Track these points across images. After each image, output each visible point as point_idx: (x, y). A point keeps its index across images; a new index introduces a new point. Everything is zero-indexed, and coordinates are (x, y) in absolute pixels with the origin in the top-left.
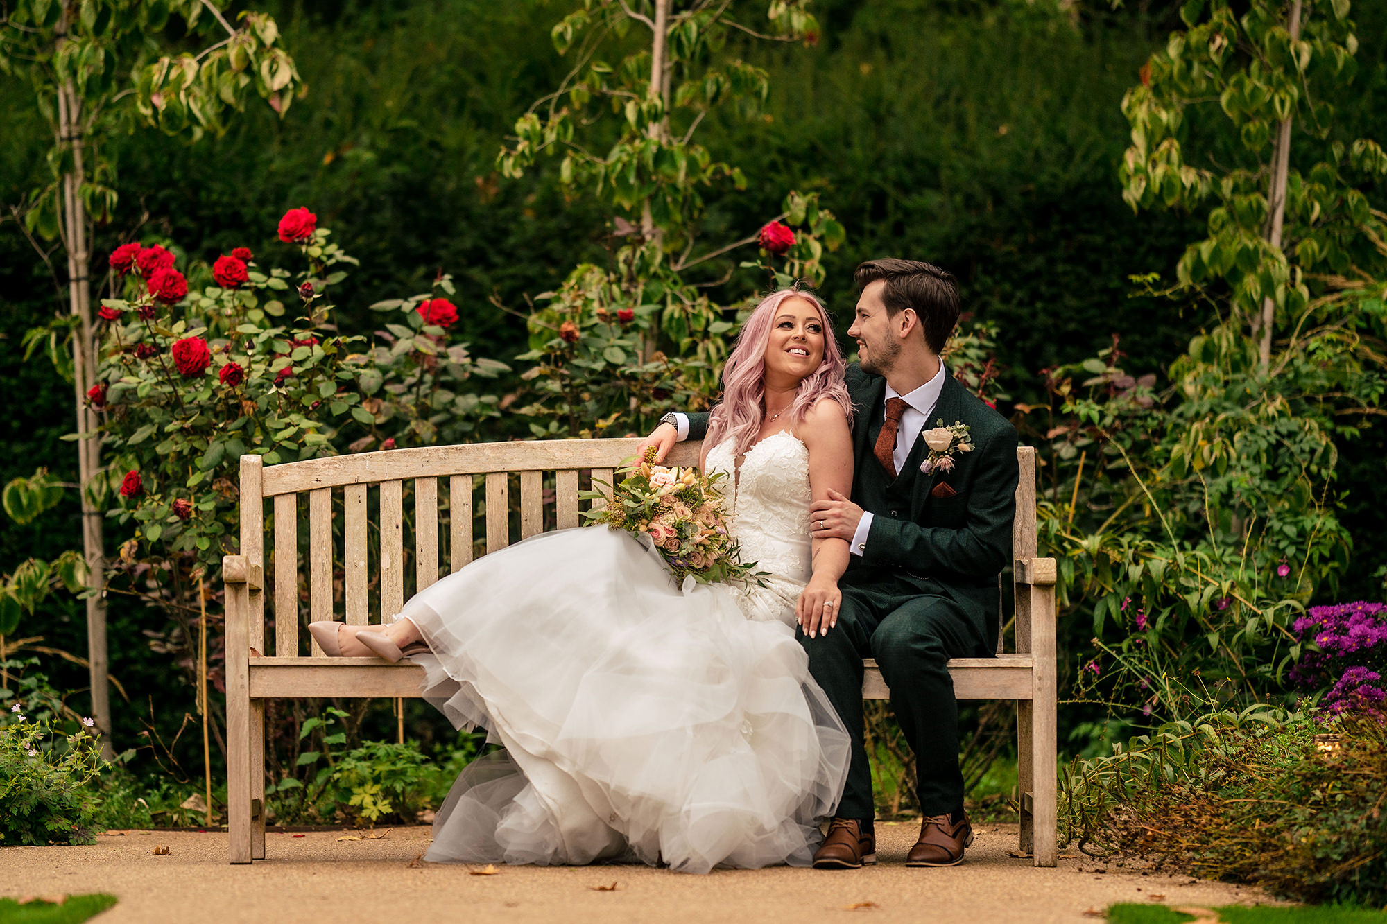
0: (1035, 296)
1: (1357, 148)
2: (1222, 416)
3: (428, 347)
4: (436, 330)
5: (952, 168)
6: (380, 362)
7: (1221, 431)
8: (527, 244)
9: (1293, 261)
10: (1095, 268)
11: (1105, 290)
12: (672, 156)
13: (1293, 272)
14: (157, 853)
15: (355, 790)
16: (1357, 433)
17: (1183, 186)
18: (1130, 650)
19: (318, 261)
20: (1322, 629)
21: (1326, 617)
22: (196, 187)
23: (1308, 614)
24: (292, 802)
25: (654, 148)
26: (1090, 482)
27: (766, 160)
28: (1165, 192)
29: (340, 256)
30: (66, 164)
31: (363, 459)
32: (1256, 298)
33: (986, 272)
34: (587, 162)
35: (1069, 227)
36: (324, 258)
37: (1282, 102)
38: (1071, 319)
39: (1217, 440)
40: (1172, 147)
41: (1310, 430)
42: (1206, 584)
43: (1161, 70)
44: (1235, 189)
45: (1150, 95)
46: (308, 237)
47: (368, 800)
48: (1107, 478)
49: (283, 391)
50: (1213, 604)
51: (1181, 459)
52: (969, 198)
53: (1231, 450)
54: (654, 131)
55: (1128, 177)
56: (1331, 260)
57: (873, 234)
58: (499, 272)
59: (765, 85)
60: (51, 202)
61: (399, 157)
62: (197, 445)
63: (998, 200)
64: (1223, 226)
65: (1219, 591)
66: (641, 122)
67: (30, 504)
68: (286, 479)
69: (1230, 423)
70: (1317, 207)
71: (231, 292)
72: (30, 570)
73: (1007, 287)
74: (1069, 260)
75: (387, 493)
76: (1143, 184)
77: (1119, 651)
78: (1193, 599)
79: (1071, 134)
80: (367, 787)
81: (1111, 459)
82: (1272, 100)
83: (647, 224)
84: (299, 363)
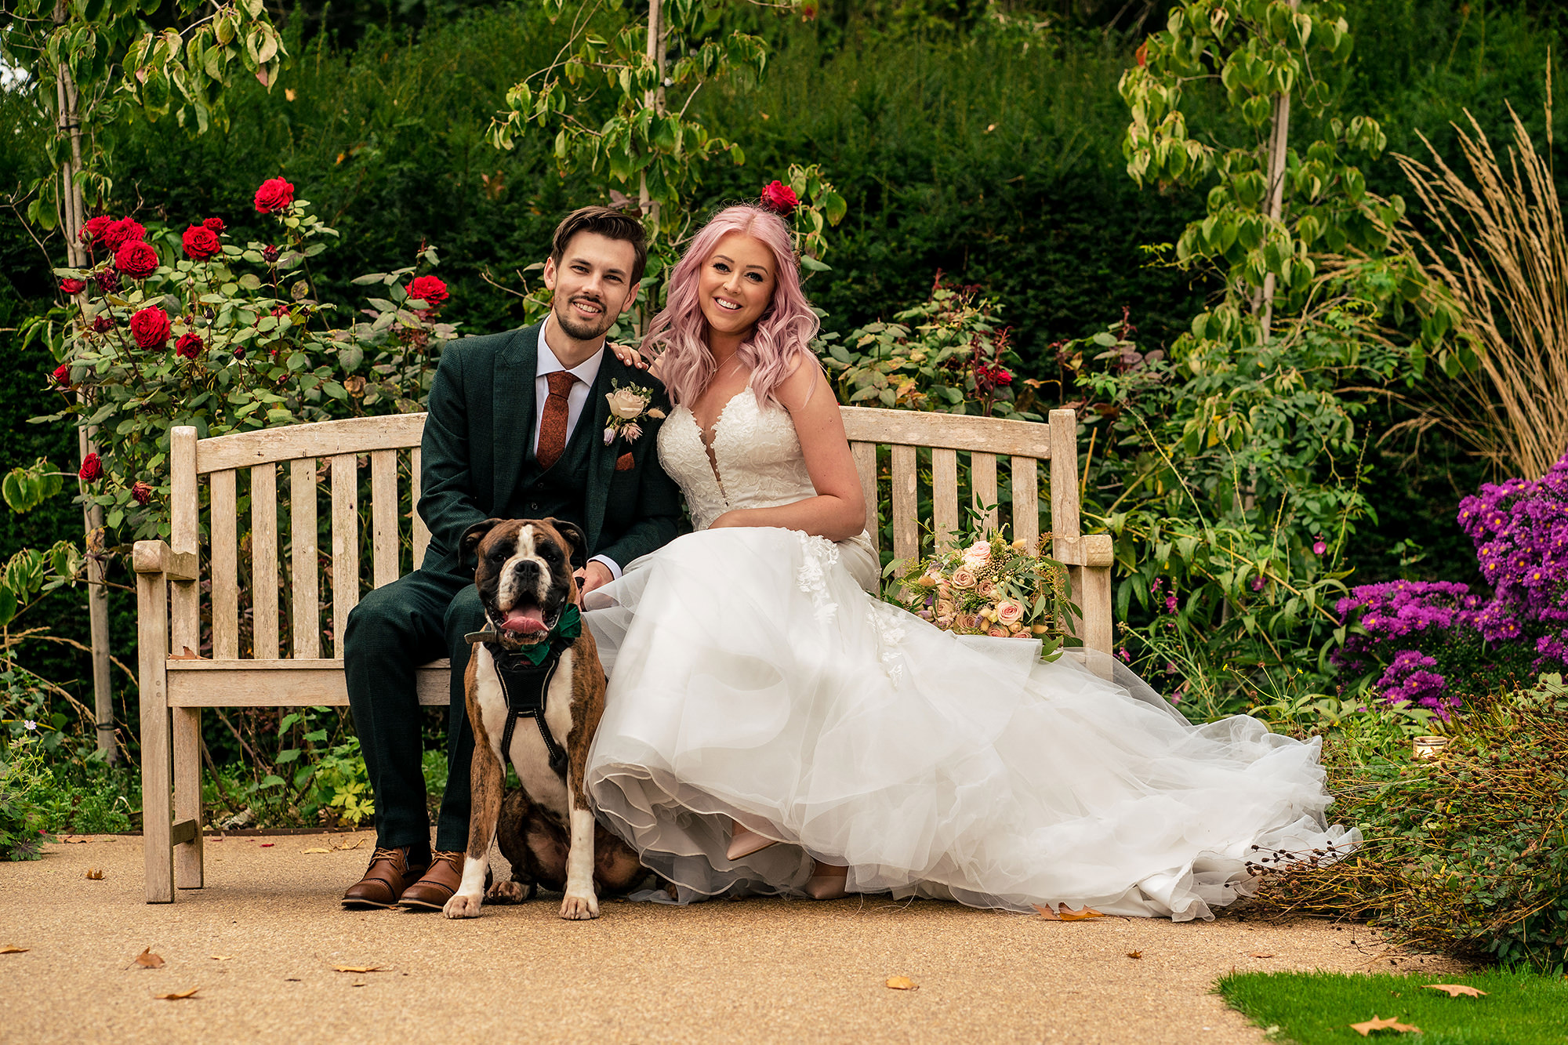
0: (1026, 284)
1: (1354, 126)
2: (1236, 390)
3: (411, 321)
4: (421, 303)
5: (943, 161)
6: (361, 337)
7: (1235, 405)
8: (531, 239)
9: (1295, 236)
10: (1084, 256)
11: (1094, 278)
12: (669, 126)
13: (1298, 247)
14: (90, 878)
15: (338, 790)
16: (1364, 409)
17: (1189, 160)
18: (1158, 633)
19: (296, 233)
20: (1367, 611)
21: (1373, 597)
22: (208, 184)
23: (1351, 594)
24: (275, 800)
25: (649, 119)
26: (1099, 462)
27: (764, 155)
28: (1171, 165)
29: (319, 227)
30: (63, 153)
31: (311, 430)
32: (1261, 273)
33: (978, 262)
34: (581, 135)
35: (1058, 217)
36: (303, 230)
37: (1285, 74)
38: (1062, 306)
39: (1232, 415)
40: (1176, 120)
41: (1327, 403)
42: (1238, 563)
43: (1159, 50)
44: (1233, 168)
45: (1147, 73)
46: (285, 207)
47: (351, 800)
48: (1116, 456)
49: (243, 363)
50: (1248, 584)
51: (1195, 434)
52: (961, 190)
53: (1246, 424)
54: (649, 98)
55: (1132, 151)
56: (1328, 239)
57: (868, 225)
58: (504, 265)
59: (763, 55)
60: (50, 192)
61: (406, 154)
62: (157, 424)
63: (990, 192)
64: (1222, 204)
65: (1255, 570)
66: (635, 88)
67: (28, 494)
68: (223, 453)
69: (1245, 396)
70: (1318, 184)
71: (203, 265)
72: (23, 560)
73: (999, 275)
74: (1059, 249)
75: (339, 469)
76: (1148, 157)
77: (1147, 634)
78: (1226, 580)
79: (1060, 127)
80: (351, 786)
81: (1122, 435)
82: (1274, 73)
83: (644, 197)
84: (267, 334)
